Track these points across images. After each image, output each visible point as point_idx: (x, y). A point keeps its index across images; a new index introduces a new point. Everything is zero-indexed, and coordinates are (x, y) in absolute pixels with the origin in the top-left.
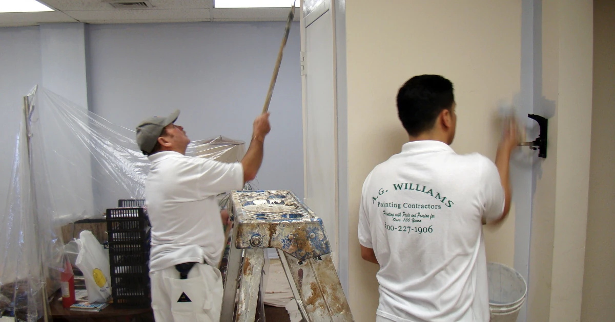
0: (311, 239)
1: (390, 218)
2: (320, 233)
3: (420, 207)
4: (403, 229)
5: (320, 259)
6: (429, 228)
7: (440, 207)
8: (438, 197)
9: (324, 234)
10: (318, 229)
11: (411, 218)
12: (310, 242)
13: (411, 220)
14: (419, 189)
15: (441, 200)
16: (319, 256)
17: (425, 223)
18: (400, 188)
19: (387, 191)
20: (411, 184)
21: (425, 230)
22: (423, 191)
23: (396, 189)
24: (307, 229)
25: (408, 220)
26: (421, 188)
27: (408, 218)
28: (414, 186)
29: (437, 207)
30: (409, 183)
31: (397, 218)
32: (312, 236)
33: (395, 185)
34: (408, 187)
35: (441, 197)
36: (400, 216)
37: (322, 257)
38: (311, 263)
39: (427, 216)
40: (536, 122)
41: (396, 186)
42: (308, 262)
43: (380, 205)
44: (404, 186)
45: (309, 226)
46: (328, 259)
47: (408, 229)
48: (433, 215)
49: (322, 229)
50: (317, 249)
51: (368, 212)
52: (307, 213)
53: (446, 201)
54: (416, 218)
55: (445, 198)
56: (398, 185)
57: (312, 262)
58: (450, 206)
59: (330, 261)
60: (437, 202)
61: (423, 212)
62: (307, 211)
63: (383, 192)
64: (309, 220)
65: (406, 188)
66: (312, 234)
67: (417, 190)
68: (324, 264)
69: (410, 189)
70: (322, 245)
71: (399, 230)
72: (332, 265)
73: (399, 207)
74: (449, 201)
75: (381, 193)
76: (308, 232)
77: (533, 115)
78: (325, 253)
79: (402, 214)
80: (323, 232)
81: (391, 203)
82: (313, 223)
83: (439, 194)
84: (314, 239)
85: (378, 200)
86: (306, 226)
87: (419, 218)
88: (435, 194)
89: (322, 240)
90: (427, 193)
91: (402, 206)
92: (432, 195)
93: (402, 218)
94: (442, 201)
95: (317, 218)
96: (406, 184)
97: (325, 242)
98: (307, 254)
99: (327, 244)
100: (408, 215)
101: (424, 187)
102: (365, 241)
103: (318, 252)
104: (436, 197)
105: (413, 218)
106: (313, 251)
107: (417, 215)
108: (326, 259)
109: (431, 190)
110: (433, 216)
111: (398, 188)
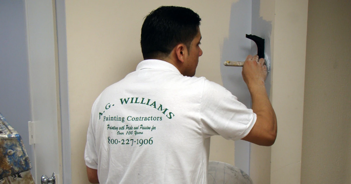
0: (9, 156)
1: (114, 132)
2: (19, 149)
3: (144, 119)
4: (126, 142)
5: (19, 176)
6: (149, 141)
7: (161, 118)
8: (160, 109)
9: (23, 150)
10: (16, 146)
11: (134, 130)
12: (7, 159)
13: (134, 133)
14: (144, 102)
15: (163, 111)
16: (18, 173)
17: (146, 135)
18: (126, 102)
19: (113, 105)
20: (137, 99)
21: (146, 142)
22: (147, 104)
23: (122, 103)
24: (5, 146)
25: (131, 133)
26: (146, 101)
27: (131, 130)
28: (140, 100)
29: (159, 119)
30: (135, 97)
31: (121, 131)
32: (10, 152)
33: (121, 100)
34: (134, 101)
35: (163, 109)
36: (124, 129)
37: (22, 174)
38: (9, 182)
39: (149, 128)
40: (254, 43)
41: (123, 100)
42: (6, 181)
43: (105, 119)
44: (130, 100)
45: (5, 142)
46: (29, 176)
47: (130, 142)
48: (154, 126)
49: (21, 145)
50: (16, 165)
51: (95, 129)
52: (7, 130)
53: (167, 113)
54: (138, 131)
55: (166, 109)
56: (125, 100)
57: (11, 181)
58: (171, 118)
59: (31, 178)
60: (160, 113)
61: (146, 124)
62: (8, 128)
63: (110, 106)
64: (6, 136)
65: (132, 102)
66: (9, 150)
67: (142, 103)
68: (24, 182)
69: (136, 102)
70: (21, 162)
71: (122, 144)
72: (32, 182)
73: (123, 121)
74: (170, 113)
75: (108, 107)
76: (5, 149)
77: (251, 35)
78: (24, 170)
79: (125, 127)
80: (22, 149)
81: (116, 117)
82: (10, 139)
83: (161, 106)
84: (11, 156)
85: (103, 115)
86: (3, 143)
87: (141, 130)
88: (158, 106)
89: (21, 157)
90: (151, 105)
91: (126, 119)
92: (155, 107)
93: (125, 131)
94: (164, 113)
95: (15, 134)
96: (132, 99)
97: (24, 159)
98: (5, 172)
99: (26, 160)
100: (131, 128)
101: (149, 100)
102: (90, 162)
103: (16, 169)
104: (158, 109)
105: (135, 130)
106: (12, 169)
107: (139, 128)
108: (26, 176)
109: (155, 103)
110: (154, 128)
111: (124, 102)
